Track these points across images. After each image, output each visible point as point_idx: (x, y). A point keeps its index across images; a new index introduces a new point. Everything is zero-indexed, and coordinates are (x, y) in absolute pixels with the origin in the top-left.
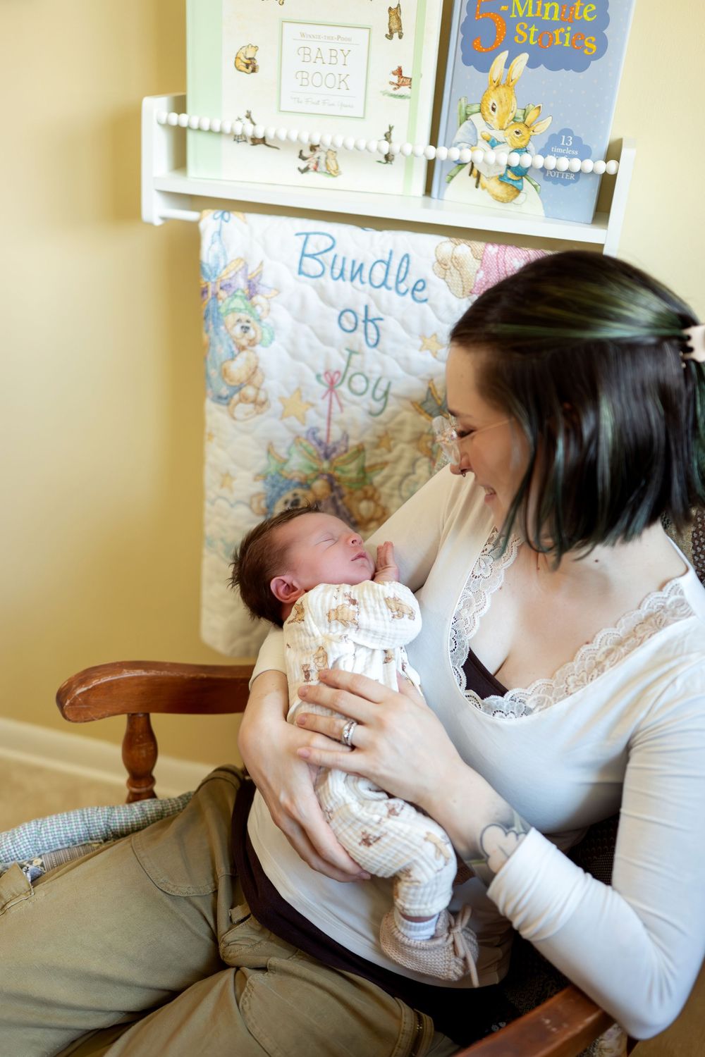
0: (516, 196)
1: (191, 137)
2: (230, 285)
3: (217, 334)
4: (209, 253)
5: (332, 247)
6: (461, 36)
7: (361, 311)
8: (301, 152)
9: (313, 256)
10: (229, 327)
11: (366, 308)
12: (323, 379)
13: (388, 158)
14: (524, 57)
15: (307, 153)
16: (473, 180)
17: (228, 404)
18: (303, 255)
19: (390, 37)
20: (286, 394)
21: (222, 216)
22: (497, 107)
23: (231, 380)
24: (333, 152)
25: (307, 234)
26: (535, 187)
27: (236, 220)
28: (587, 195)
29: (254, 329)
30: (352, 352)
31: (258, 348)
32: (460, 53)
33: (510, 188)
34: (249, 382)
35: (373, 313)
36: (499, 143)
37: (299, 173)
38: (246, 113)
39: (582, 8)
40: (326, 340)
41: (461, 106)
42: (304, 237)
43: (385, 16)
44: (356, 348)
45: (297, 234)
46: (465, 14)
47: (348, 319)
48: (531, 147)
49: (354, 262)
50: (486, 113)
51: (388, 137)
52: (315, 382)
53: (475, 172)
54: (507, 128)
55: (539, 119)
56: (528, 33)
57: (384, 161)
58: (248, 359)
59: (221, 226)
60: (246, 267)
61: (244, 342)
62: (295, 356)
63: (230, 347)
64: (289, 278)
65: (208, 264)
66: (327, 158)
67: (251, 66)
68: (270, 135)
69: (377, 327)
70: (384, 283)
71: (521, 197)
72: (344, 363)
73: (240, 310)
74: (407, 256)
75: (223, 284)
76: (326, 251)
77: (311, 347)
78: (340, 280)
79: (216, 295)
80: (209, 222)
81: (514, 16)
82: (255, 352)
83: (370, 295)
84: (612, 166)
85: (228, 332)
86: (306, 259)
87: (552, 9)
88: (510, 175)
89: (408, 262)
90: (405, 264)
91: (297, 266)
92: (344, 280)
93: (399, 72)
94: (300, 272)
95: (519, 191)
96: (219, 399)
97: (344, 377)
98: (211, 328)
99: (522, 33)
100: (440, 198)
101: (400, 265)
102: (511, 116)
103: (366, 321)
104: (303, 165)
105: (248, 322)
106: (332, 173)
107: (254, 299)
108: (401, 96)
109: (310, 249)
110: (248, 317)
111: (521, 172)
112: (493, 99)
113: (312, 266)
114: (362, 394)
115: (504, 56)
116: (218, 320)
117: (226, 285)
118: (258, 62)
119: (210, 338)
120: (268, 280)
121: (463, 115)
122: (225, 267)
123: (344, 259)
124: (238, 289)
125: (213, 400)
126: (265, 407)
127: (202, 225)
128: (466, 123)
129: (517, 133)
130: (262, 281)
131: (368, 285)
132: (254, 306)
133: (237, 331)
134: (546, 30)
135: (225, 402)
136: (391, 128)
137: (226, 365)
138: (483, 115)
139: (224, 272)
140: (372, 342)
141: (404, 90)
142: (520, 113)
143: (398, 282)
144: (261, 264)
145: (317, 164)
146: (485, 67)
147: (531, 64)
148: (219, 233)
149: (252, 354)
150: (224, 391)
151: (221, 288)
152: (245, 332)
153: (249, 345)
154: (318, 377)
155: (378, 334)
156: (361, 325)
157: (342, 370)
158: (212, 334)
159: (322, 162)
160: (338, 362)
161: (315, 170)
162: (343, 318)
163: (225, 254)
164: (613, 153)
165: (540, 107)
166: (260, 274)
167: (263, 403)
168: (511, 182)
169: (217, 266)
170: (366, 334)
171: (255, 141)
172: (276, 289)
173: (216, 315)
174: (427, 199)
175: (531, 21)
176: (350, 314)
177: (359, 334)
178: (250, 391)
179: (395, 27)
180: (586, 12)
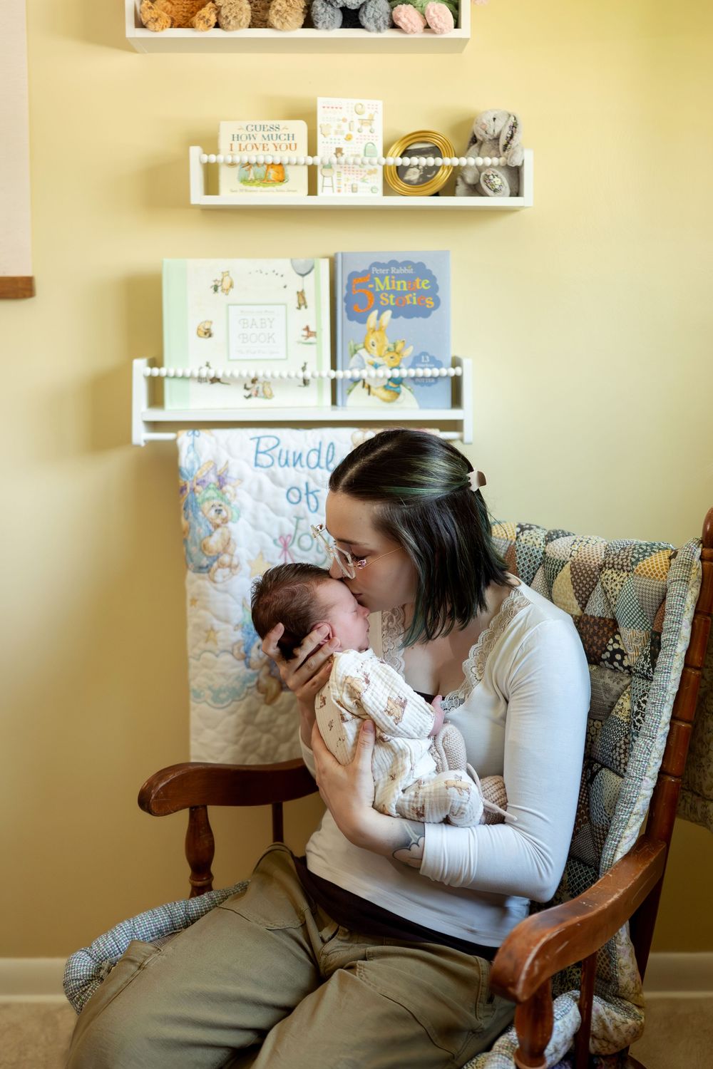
0: (397, 397)
1: (167, 383)
2: (204, 481)
3: (196, 518)
4: (185, 461)
5: (278, 445)
6: (345, 304)
7: (303, 487)
8: (245, 385)
9: (264, 453)
10: (206, 511)
11: (307, 484)
12: (278, 542)
13: (305, 382)
14: (388, 313)
15: (249, 385)
16: (366, 391)
17: (209, 572)
18: (257, 452)
19: (299, 308)
20: (252, 558)
21: (194, 433)
22: (376, 343)
23: (210, 552)
24: (267, 383)
25: (259, 438)
26: (410, 390)
27: (205, 435)
28: (445, 391)
29: (226, 510)
30: (298, 518)
31: (230, 524)
32: (345, 314)
33: (392, 393)
34: (225, 551)
35: (312, 487)
36: (380, 365)
37: (244, 399)
38: (205, 364)
39: (420, 283)
40: (277, 512)
41: (351, 346)
42: (256, 440)
43: (295, 297)
44: (302, 514)
45: (251, 439)
46: (345, 292)
47: (295, 496)
48: (402, 365)
49: (294, 453)
50: (369, 348)
51: (304, 369)
52: (272, 545)
53: (366, 385)
54: (384, 356)
55: (405, 347)
56: (388, 298)
57: (302, 384)
58: (222, 534)
59: (194, 439)
60: (215, 466)
61: (218, 521)
62: (256, 527)
63: (207, 526)
64: (248, 470)
65: (186, 468)
66: (263, 388)
67: (208, 333)
68: (220, 375)
69: (316, 498)
70: (318, 465)
71: (401, 397)
72: (293, 528)
73: (213, 498)
74: (332, 444)
75: (198, 482)
76: (274, 448)
77: (268, 519)
78: (286, 467)
79: (193, 490)
80: (184, 439)
81: (377, 290)
82: (227, 527)
83: (309, 474)
84: (458, 371)
85: (205, 516)
86: (260, 456)
87: (402, 284)
88: (391, 384)
89: (333, 448)
90: (331, 450)
91: (253, 460)
92: (288, 466)
93: (307, 329)
94: (256, 465)
95: (398, 394)
96: (200, 569)
97: (294, 538)
98: (191, 515)
99: (385, 299)
100: (344, 405)
101: (328, 451)
102: (386, 348)
103: (307, 494)
104: (247, 393)
105: (220, 505)
106: (268, 396)
107: (224, 488)
108: (310, 343)
109: (262, 448)
110: (220, 502)
111: (398, 381)
112: (372, 339)
113: (265, 459)
114: (309, 549)
115: (375, 313)
116: (197, 508)
117: (201, 482)
118: (213, 331)
119: (190, 523)
120: (233, 473)
121: (353, 351)
122: (199, 468)
123: (287, 452)
124: (210, 483)
125: (194, 572)
126: (238, 569)
127: (179, 442)
128: (356, 356)
129: (392, 358)
130: (229, 475)
131: (306, 468)
132: (224, 493)
133: (213, 513)
134: (399, 296)
135: (205, 570)
136: (305, 364)
137: (205, 541)
138: (367, 350)
139: (198, 472)
140: (313, 509)
141: (311, 339)
142: (391, 346)
143: (328, 463)
144: (227, 462)
145: (257, 392)
146: (363, 320)
147: (394, 316)
148: (193, 445)
149: (225, 529)
150: (205, 562)
151: (197, 484)
152: (219, 514)
153: (222, 523)
154: (275, 541)
155: (317, 502)
156: (304, 497)
157: (293, 533)
158: (191, 520)
159: (260, 390)
160: (289, 527)
161: (256, 395)
162: (290, 494)
163: (198, 459)
164: (456, 363)
165: (403, 341)
166: (227, 470)
167: (236, 567)
168: (392, 389)
169: (193, 469)
170: (308, 503)
171: (215, 380)
172: (240, 479)
173: (194, 504)
174: (334, 407)
175: (389, 292)
176: (295, 491)
177: (304, 505)
178: (226, 558)
179: (302, 302)
180: (424, 284)
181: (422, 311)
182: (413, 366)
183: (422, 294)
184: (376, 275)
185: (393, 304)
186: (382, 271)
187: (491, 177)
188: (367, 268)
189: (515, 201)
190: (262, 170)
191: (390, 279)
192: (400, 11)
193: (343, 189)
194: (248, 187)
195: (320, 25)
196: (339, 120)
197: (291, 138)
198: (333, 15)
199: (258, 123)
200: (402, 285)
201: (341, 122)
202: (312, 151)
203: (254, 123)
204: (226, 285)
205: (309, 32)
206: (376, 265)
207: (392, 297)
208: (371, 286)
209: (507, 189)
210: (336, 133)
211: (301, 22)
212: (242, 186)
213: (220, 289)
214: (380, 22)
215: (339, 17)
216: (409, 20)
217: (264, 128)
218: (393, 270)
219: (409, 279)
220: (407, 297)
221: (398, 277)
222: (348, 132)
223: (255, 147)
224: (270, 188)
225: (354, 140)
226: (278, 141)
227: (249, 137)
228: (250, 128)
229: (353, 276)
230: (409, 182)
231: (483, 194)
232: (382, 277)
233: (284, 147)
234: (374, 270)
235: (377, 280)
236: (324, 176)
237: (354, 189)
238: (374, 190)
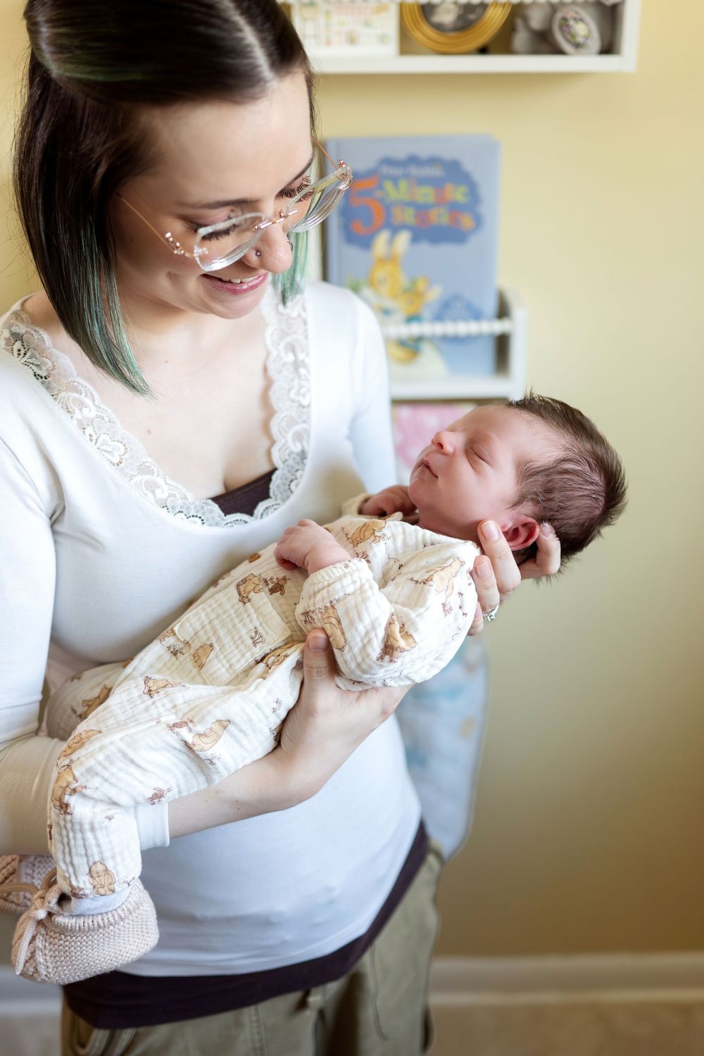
0: (415, 357)
22: (386, 280)
28: (487, 354)
36: (393, 311)
39: (454, 191)
48: (424, 316)
50: (375, 286)
54: (398, 297)
55: (429, 286)
56: (404, 213)
71: (423, 358)
81: (388, 199)
84: (505, 326)
99: (400, 214)
102: (401, 287)
112: (381, 273)
115: (386, 234)
129: (409, 303)
134: (422, 210)
138: (373, 289)
142: (409, 284)
146: (365, 242)
147: (415, 239)
165: (427, 278)
175: (406, 204)
180: (458, 194)
181: (452, 234)
182: (439, 317)
183: (455, 209)
184: (385, 177)
186: (396, 171)
187: (571, 22)
188: (372, 163)
189: (609, 62)
191: (408, 185)
200: (425, 194)
206: (388, 161)
207: (410, 211)
208: (378, 195)
209: (595, 44)
218: (413, 170)
219: (437, 184)
221: (422, 181)
229: (356, 175)
230: (439, 27)
231: (558, 51)
232: (395, 180)
234: (385, 170)
235: (389, 186)
236: (304, 19)
237: (352, 40)
238: (383, 39)
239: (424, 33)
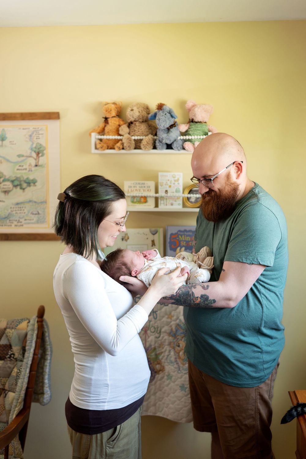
6: (168, 244)
14: (183, 248)
19: (152, 246)
32: (169, 248)
43: (151, 242)
46: (169, 240)
56: (184, 243)
72: (148, 324)
81: (180, 240)
87: (188, 239)
97: (149, 328)
99: (182, 243)
114: (154, 332)
115: (179, 248)
134: (187, 242)
140: (155, 318)
146: (175, 250)
155: (157, 315)
170: (153, 316)
175: (184, 241)
179: (153, 244)
184: (179, 235)
185: (185, 245)
186: (182, 233)
188: (176, 232)
190: (138, 199)
191: (184, 236)
192: (186, 145)
193: (168, 204)
194: (134, 204)
195: (158, 149)
196: (166, 180)
197: (149, 187)
198: (163, 146)
199: (138, 182)
201: (167, 181)
202: (157, 192)
203: (136, 182)
204: (126, 238)
205: (155, 151)
206: (180, 231)
207: (185, 243)
208: (178, 238)
210: (165, 185)
211: (152, 147)
212: (132, 204)
213: (124, 240)
214: (179, 148)
215: (165, 146)
216: (189, 148)
217: (139, 184)
218: (185, 233)
219: (191, 236)
220: (190, 243)
221: (187, 236)
222: (169, 184)
223: (136, 190)
224: (141, 205)
225: (172, 187)
226: (144, 189)
227: (134, 187)
228: (135, 184)
229: (172, 235)
230: (191, 202)
232: (181, 236)
233: (146, 191)
234: (179, 233)
235: (180, 236)
236: (161, 200)
237: (172, 204)
238: (179, 204)
239: (188, 204)
